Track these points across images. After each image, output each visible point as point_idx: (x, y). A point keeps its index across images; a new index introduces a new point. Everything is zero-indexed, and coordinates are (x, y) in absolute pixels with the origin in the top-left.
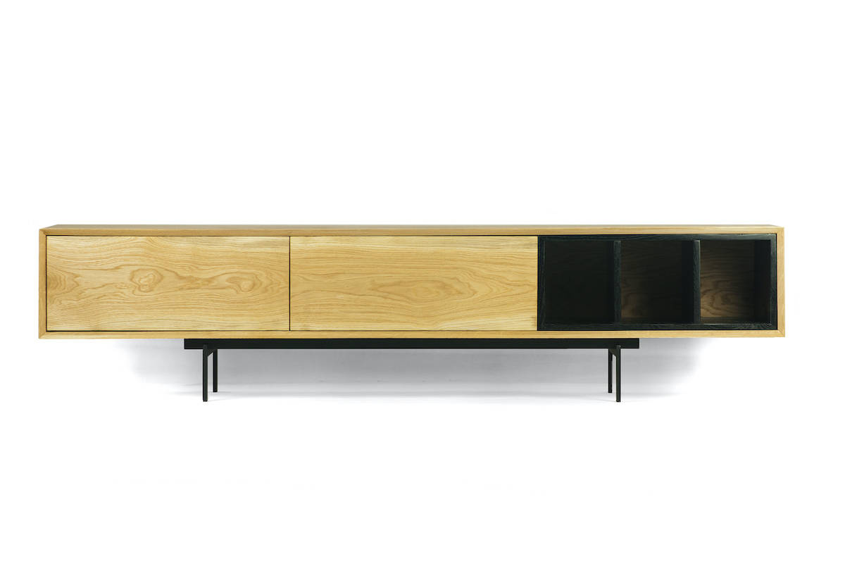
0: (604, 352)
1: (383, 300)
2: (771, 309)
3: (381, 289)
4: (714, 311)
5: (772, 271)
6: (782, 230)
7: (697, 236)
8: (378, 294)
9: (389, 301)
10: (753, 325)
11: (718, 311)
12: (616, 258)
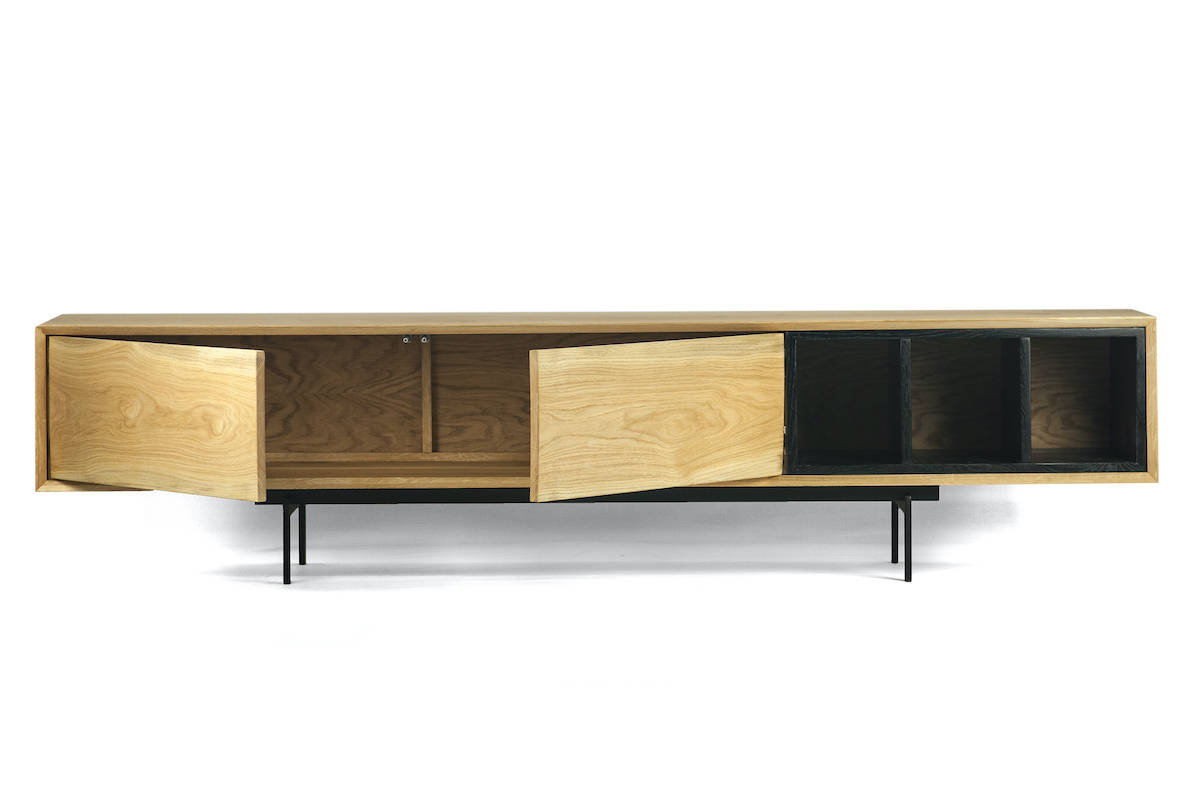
0: (886, 506)
1: (635, 444)
2: (1138, 441)
3: (634, 427)
4: (1049, 439)
5: (1139, 383)
6: (1154, 322)
7: (1025, 332)
8: (630, 434)
9: (642, 445)
10: (1110, 465)
11: (1057, 440)
12: (903, 366)
